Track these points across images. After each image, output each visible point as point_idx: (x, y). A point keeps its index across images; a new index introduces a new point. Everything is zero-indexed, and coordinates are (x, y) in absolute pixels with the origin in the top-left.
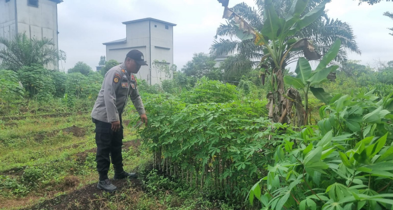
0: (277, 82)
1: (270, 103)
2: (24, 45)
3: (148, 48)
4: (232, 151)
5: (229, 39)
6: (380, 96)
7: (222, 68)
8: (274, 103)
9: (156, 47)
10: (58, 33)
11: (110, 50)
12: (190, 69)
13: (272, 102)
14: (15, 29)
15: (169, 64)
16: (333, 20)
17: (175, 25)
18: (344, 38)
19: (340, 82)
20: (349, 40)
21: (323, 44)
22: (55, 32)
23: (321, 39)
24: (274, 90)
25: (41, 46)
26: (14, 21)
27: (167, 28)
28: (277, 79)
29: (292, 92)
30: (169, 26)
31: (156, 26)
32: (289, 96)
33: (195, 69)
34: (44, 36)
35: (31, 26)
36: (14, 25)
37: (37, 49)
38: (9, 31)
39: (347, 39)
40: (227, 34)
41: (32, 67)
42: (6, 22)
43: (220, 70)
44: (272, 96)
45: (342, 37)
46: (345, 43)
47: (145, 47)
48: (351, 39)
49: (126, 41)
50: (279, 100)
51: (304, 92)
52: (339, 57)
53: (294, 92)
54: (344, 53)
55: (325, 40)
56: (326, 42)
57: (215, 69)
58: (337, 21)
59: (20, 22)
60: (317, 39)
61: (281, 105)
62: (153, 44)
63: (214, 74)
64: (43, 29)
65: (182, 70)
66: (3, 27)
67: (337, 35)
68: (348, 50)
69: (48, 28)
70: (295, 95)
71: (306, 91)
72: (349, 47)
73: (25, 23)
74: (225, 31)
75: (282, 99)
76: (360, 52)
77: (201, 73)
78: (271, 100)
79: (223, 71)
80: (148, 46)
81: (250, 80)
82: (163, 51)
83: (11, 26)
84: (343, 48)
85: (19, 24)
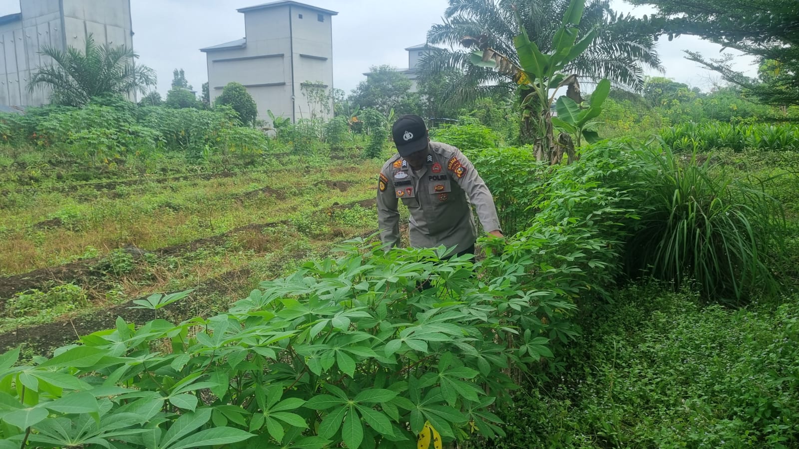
0: (546, 125)
1: (537, 150)
2: (88, 60)
3: (287, 59)
4: (515, 191)
5: (449, 48)
6: (691, 141)
7: (421, 93)
8: (542, 150)
9: (301, 56)
10: (132, 34)
11: (215, 61)
12: (364, 96)
13: (540, 148)
14: (59, 29)
15: (326, 86)
16: (622, 15)
17: (335, 13)
18: (641, 46)
19: (637, 117)
20: (647, 50)
21: (605, 56)
22: (128, 32)
23: (602, 48)
24: (543, 135)
25: (116, 59)
26: (58, 14)
27: (321, 19)
28: (545, 122)
29: (563, 137)
30: (323, 15)
31: (301, 17)
32: (560, 142)
33: (374, 95)
34: (109, 41)
35: (87, 23)
36: (58, 21)
37: (110, 66)
38: (49, 33)
39: (643, 48)
40: (444, 41)
41: (108, 98)
42: (41, 15)
43: (419, 97)
44: (540, 142)
45: (636, 45)
46: (640, 54)
47: (282, 56)
48: (650, 48)
49: (245, 44)
50: (548, 147)
51: (577, 136)
52: (630, 76)
53: (566, 136)
54: (640, 70)
55: (608, 50)
56: (610, 53)
57: (409, 96)
58: (628, 17)
59: (68, 16)
60: (595, 49)
61: (551, 152)
62: (298, 50)
63: (408, 105)
64: (108, 27)
65: (350, 98)
66: (36, 25)
67: (628, 42)
68: (645, 67)
69: (116, 26)
70: (568, 140)
71: (578, 136)
72: (646, 62)
73: (76, 18)
74: (441, 36)
75: (552, 145)
76: (663, 70)
77: (384, 103)
78: (538, 147)
79: (424, 98)
80: (287, 55)
81: (473, 115)
82: (315, 64)
83: (52, 23)
84: (638, 63)
85: (66, 20)
